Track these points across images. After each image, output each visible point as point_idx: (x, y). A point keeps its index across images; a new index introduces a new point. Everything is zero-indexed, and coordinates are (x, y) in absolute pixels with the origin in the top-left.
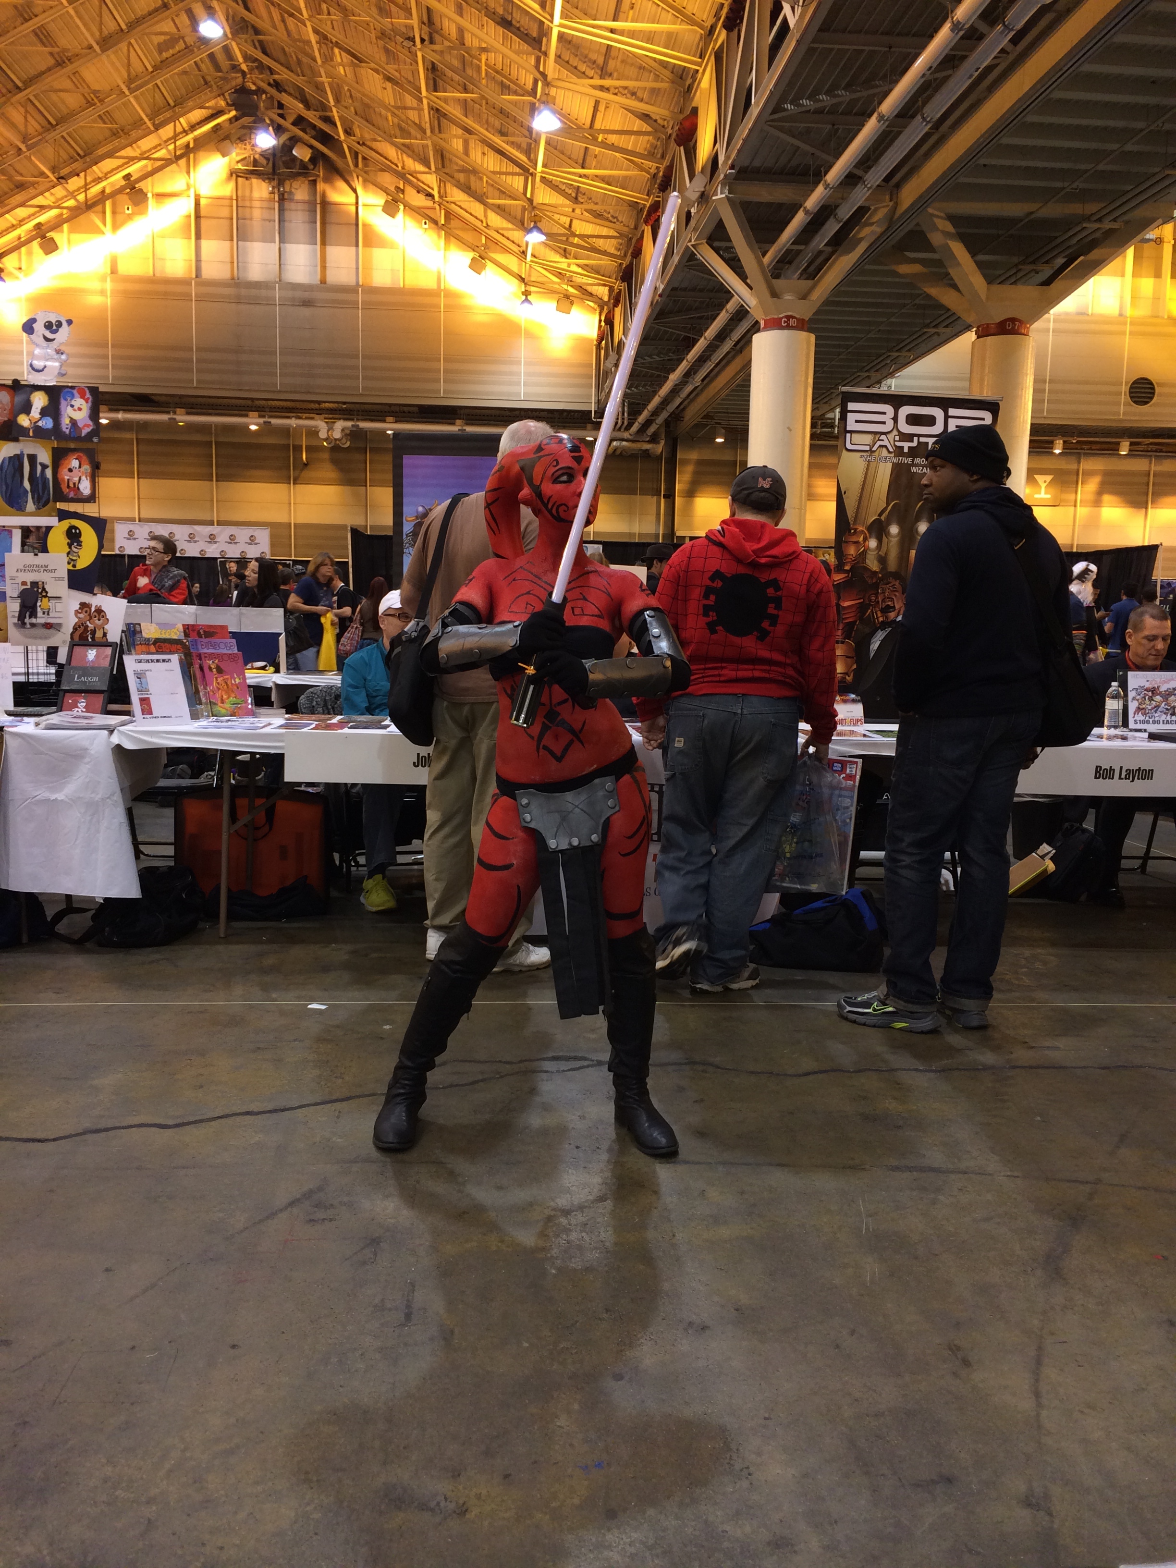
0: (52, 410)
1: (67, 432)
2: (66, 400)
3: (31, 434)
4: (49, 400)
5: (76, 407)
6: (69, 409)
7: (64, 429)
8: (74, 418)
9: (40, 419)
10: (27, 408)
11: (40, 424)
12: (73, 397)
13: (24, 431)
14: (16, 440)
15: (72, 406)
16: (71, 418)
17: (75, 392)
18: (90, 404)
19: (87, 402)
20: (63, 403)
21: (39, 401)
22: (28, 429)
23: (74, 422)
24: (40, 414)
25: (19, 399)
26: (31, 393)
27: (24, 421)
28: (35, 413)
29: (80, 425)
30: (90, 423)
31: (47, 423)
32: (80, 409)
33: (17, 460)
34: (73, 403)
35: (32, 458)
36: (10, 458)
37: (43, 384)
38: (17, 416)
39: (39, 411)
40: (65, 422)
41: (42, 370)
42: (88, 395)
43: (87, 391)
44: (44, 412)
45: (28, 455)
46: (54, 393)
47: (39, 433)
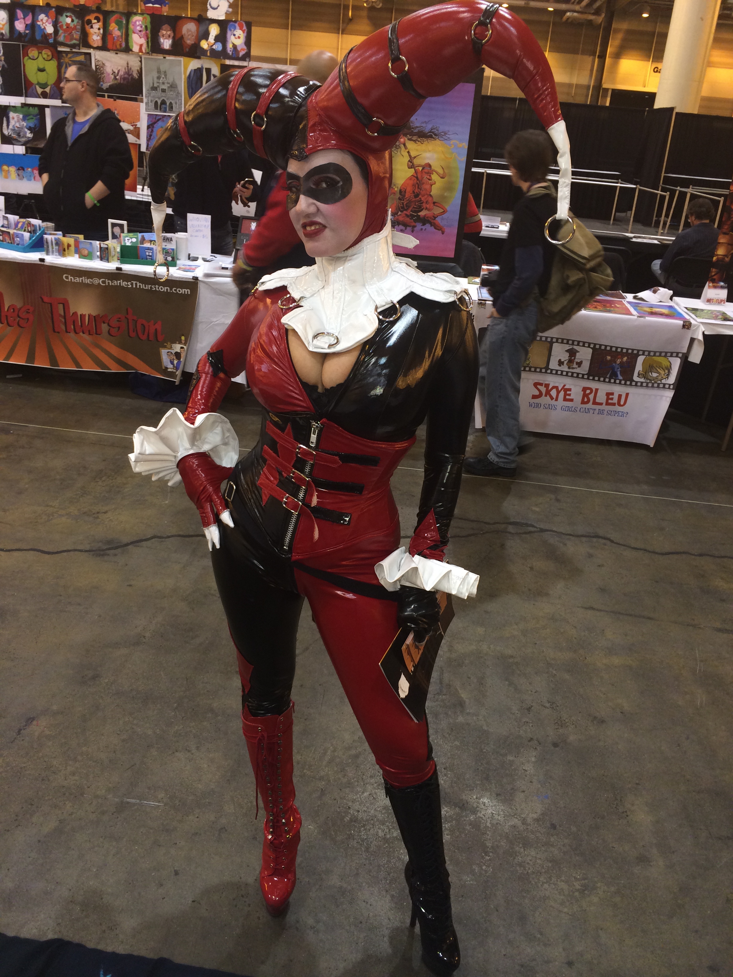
0: (222, 38)
1: (231, 53)
2: (230, 30)
3: (208, 54)
4: (220, 30)
5: (237, 36)
6: (232, 37)
7: (229, 52)
8: (235, 43)
9: (214, 44)
10: (206, 36)
11: (214, 47)
12: (235, 28)
13: (204, 52)
14: (199, 58)
15: (234, 35)
16: (233, 44)
17: (237, 25)
18: (245, 34)
19: (244, 33)
20: (229, 33)
21: (214, 30)
22: (206, 51)
23: (235, 47)
24: (215, 40)
25: (202, 29)
26: (209, 24)
27: (204, 45)
28: (211, 39)
29: (239, 49)
30: (245, 47)
31: (218, 47)
32: (239, 37)
33: (198, 72)
34: (235, 33)
35: (208, 71)
36: (195, 70)
37: (217, 19)
38: (200, 41)
39: (214, 38)
40: (230, 46)
41: (216, 9)
42: (245, 28)
43: (244, 25)
44: (217, 39)
45: (206, 69)
46: (223, 25)
47: (214, 54)
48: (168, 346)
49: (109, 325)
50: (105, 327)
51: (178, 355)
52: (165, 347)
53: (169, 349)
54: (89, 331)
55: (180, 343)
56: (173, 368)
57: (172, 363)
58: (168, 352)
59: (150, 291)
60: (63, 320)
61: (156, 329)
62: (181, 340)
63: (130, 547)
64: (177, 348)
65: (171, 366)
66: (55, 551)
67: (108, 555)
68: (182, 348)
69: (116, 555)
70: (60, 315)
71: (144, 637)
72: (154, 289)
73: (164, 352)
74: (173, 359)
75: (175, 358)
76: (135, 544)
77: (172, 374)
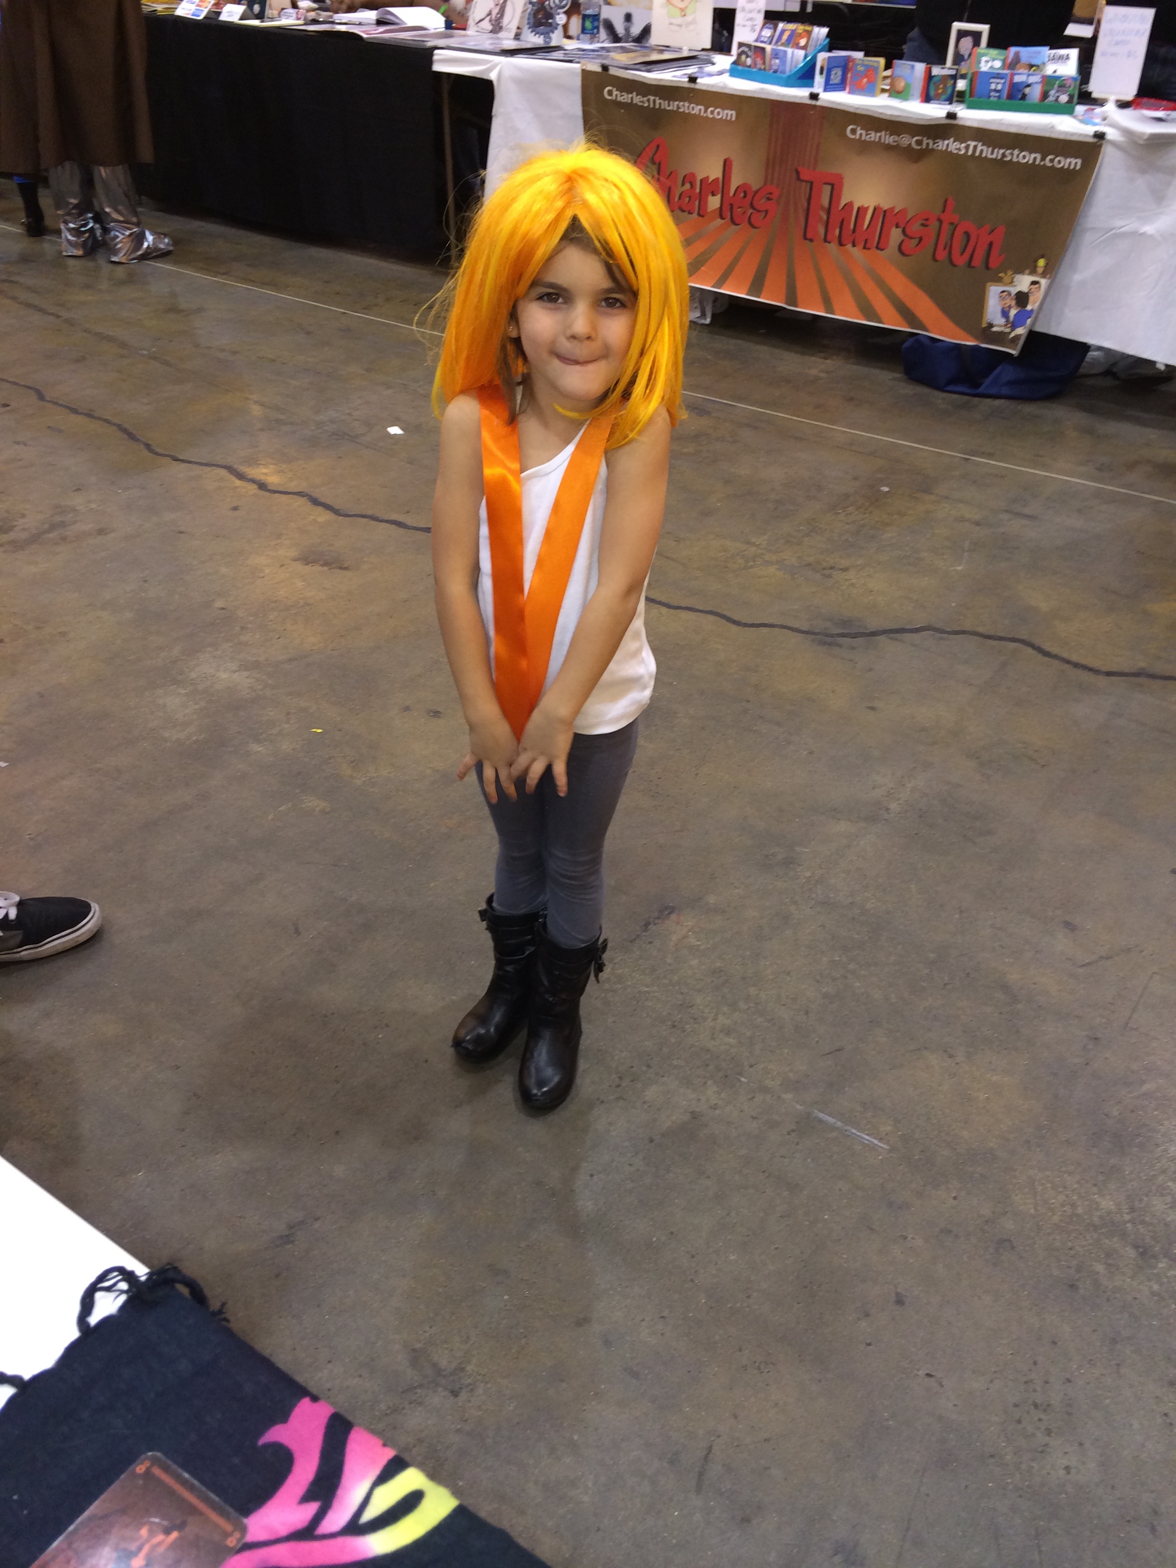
48: (1007, 279)
49: (904, 232)
50: (896, 235)
51: (1022, 299)
52: (998, 280)
53: (1006, 285)
54: (866, 241)
55: (1033, 272)
56: (1006, 325)
57: (1005, 314)
58: (1003, 292)
59: (1001, 163)
60: (825, 217)
61: (991, 244)
62: (1036, 267)
63: (882, 638)
64: (1023, 282)
65: (1002, 321)
66: (750, 622)
67: (840, 646)
68: (1034, 283)
69: (853, 648)
70: (822, 208)
71: (888, 809)
72: (1008, 158)
73: (994, 291)
74: (1010, 307)
75: (1013, 303)
76: (891, 635)
77: (999, 338)
